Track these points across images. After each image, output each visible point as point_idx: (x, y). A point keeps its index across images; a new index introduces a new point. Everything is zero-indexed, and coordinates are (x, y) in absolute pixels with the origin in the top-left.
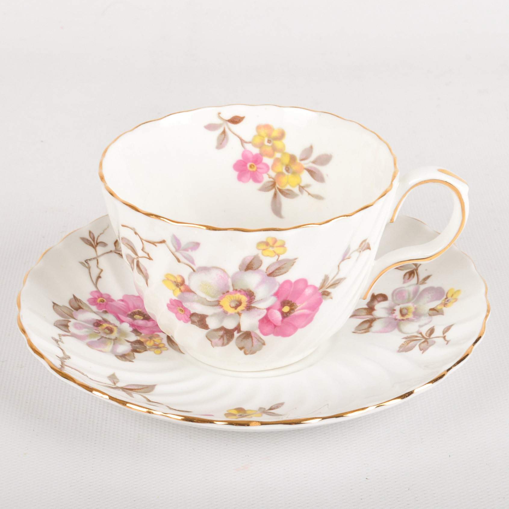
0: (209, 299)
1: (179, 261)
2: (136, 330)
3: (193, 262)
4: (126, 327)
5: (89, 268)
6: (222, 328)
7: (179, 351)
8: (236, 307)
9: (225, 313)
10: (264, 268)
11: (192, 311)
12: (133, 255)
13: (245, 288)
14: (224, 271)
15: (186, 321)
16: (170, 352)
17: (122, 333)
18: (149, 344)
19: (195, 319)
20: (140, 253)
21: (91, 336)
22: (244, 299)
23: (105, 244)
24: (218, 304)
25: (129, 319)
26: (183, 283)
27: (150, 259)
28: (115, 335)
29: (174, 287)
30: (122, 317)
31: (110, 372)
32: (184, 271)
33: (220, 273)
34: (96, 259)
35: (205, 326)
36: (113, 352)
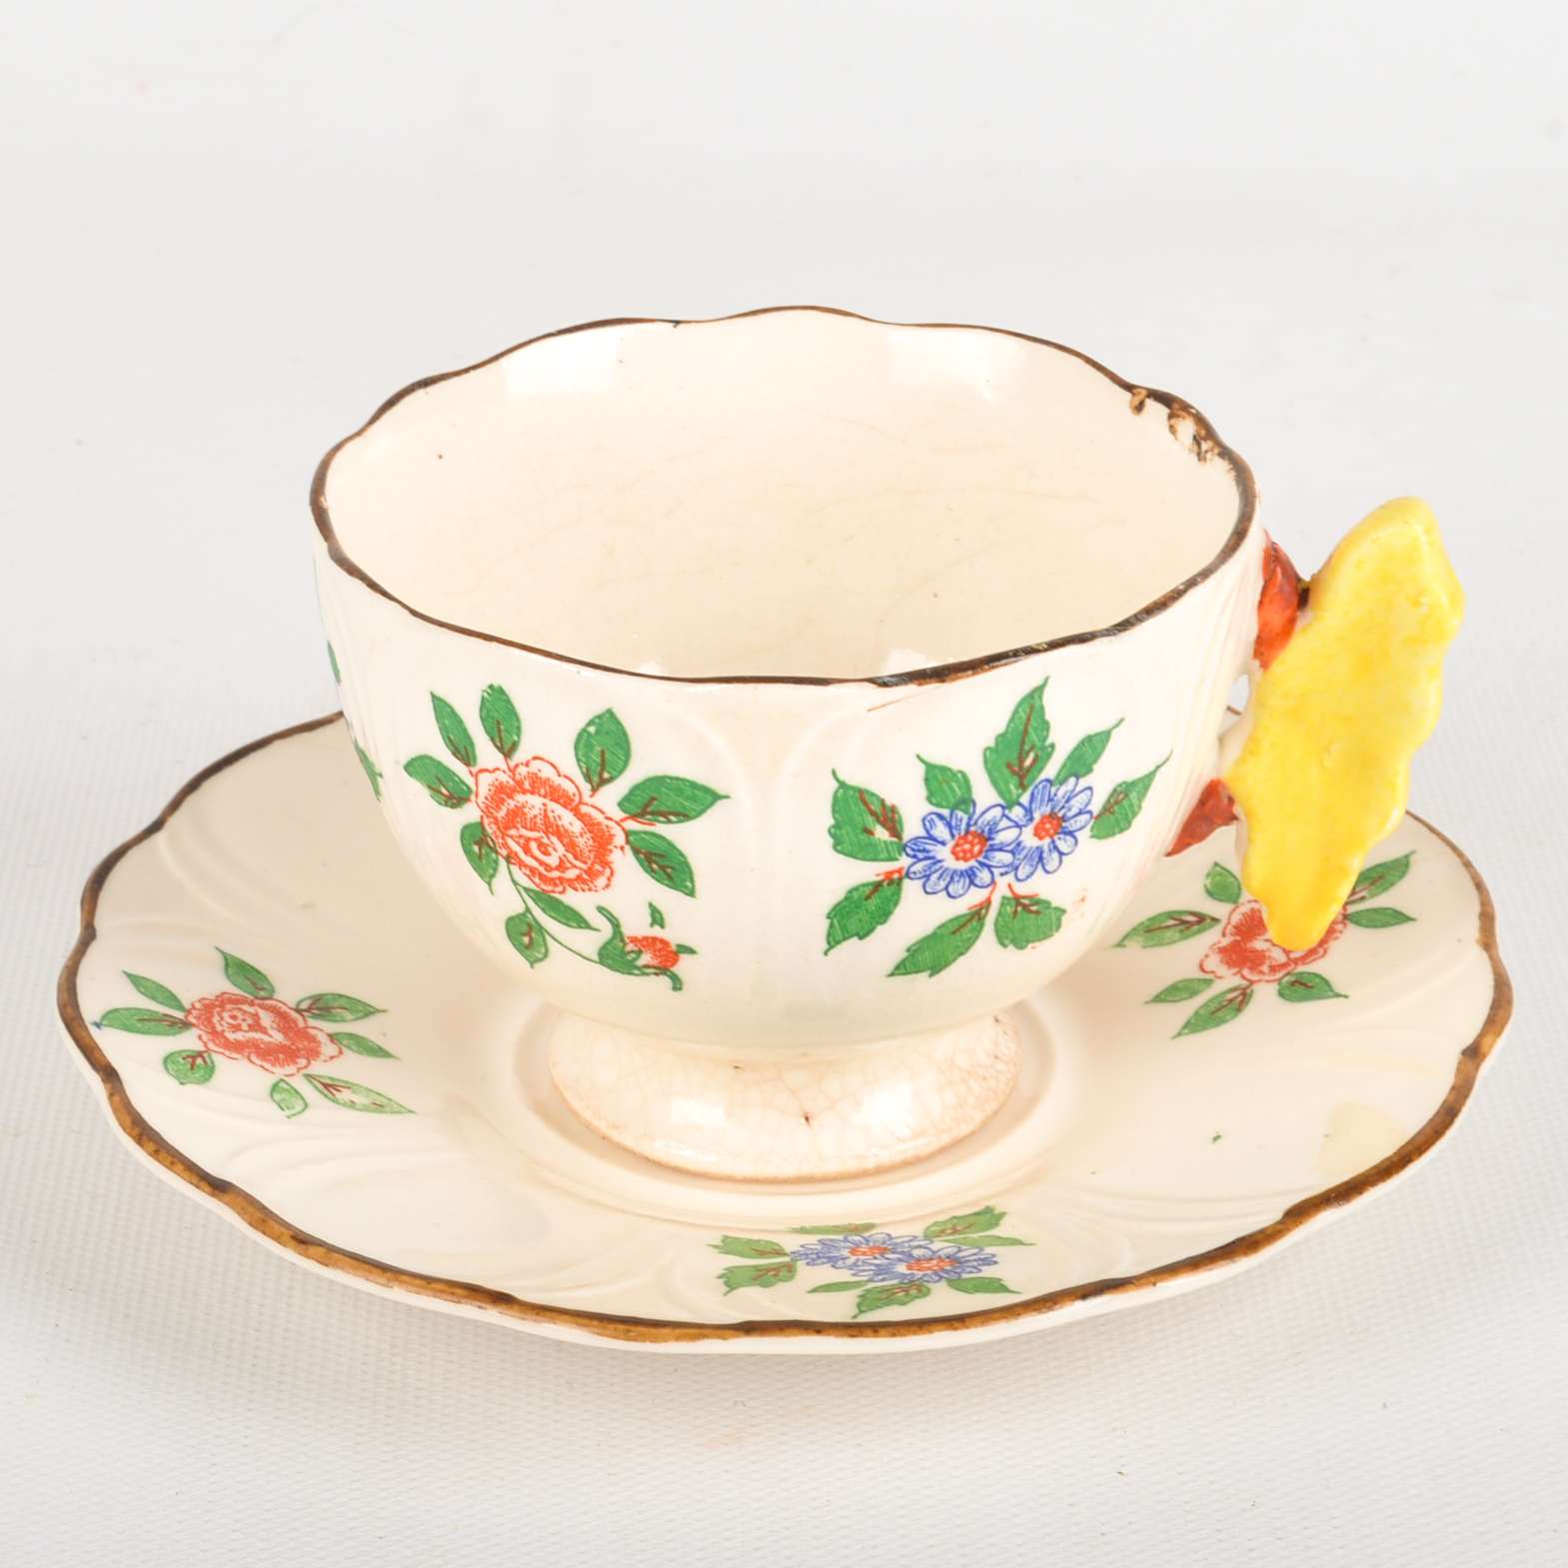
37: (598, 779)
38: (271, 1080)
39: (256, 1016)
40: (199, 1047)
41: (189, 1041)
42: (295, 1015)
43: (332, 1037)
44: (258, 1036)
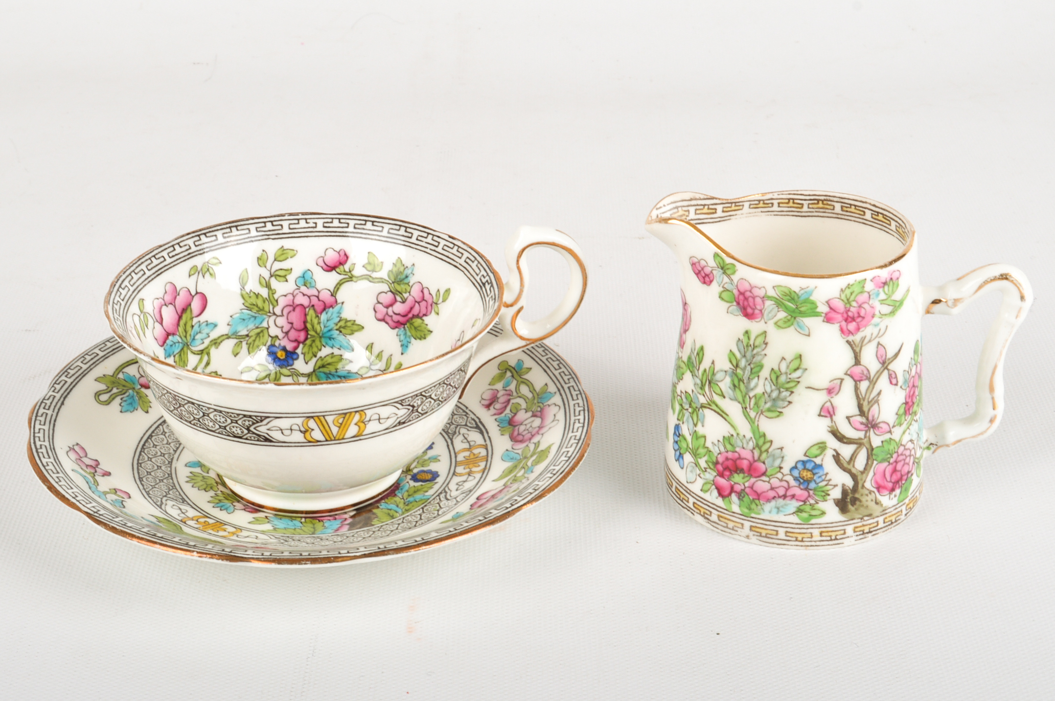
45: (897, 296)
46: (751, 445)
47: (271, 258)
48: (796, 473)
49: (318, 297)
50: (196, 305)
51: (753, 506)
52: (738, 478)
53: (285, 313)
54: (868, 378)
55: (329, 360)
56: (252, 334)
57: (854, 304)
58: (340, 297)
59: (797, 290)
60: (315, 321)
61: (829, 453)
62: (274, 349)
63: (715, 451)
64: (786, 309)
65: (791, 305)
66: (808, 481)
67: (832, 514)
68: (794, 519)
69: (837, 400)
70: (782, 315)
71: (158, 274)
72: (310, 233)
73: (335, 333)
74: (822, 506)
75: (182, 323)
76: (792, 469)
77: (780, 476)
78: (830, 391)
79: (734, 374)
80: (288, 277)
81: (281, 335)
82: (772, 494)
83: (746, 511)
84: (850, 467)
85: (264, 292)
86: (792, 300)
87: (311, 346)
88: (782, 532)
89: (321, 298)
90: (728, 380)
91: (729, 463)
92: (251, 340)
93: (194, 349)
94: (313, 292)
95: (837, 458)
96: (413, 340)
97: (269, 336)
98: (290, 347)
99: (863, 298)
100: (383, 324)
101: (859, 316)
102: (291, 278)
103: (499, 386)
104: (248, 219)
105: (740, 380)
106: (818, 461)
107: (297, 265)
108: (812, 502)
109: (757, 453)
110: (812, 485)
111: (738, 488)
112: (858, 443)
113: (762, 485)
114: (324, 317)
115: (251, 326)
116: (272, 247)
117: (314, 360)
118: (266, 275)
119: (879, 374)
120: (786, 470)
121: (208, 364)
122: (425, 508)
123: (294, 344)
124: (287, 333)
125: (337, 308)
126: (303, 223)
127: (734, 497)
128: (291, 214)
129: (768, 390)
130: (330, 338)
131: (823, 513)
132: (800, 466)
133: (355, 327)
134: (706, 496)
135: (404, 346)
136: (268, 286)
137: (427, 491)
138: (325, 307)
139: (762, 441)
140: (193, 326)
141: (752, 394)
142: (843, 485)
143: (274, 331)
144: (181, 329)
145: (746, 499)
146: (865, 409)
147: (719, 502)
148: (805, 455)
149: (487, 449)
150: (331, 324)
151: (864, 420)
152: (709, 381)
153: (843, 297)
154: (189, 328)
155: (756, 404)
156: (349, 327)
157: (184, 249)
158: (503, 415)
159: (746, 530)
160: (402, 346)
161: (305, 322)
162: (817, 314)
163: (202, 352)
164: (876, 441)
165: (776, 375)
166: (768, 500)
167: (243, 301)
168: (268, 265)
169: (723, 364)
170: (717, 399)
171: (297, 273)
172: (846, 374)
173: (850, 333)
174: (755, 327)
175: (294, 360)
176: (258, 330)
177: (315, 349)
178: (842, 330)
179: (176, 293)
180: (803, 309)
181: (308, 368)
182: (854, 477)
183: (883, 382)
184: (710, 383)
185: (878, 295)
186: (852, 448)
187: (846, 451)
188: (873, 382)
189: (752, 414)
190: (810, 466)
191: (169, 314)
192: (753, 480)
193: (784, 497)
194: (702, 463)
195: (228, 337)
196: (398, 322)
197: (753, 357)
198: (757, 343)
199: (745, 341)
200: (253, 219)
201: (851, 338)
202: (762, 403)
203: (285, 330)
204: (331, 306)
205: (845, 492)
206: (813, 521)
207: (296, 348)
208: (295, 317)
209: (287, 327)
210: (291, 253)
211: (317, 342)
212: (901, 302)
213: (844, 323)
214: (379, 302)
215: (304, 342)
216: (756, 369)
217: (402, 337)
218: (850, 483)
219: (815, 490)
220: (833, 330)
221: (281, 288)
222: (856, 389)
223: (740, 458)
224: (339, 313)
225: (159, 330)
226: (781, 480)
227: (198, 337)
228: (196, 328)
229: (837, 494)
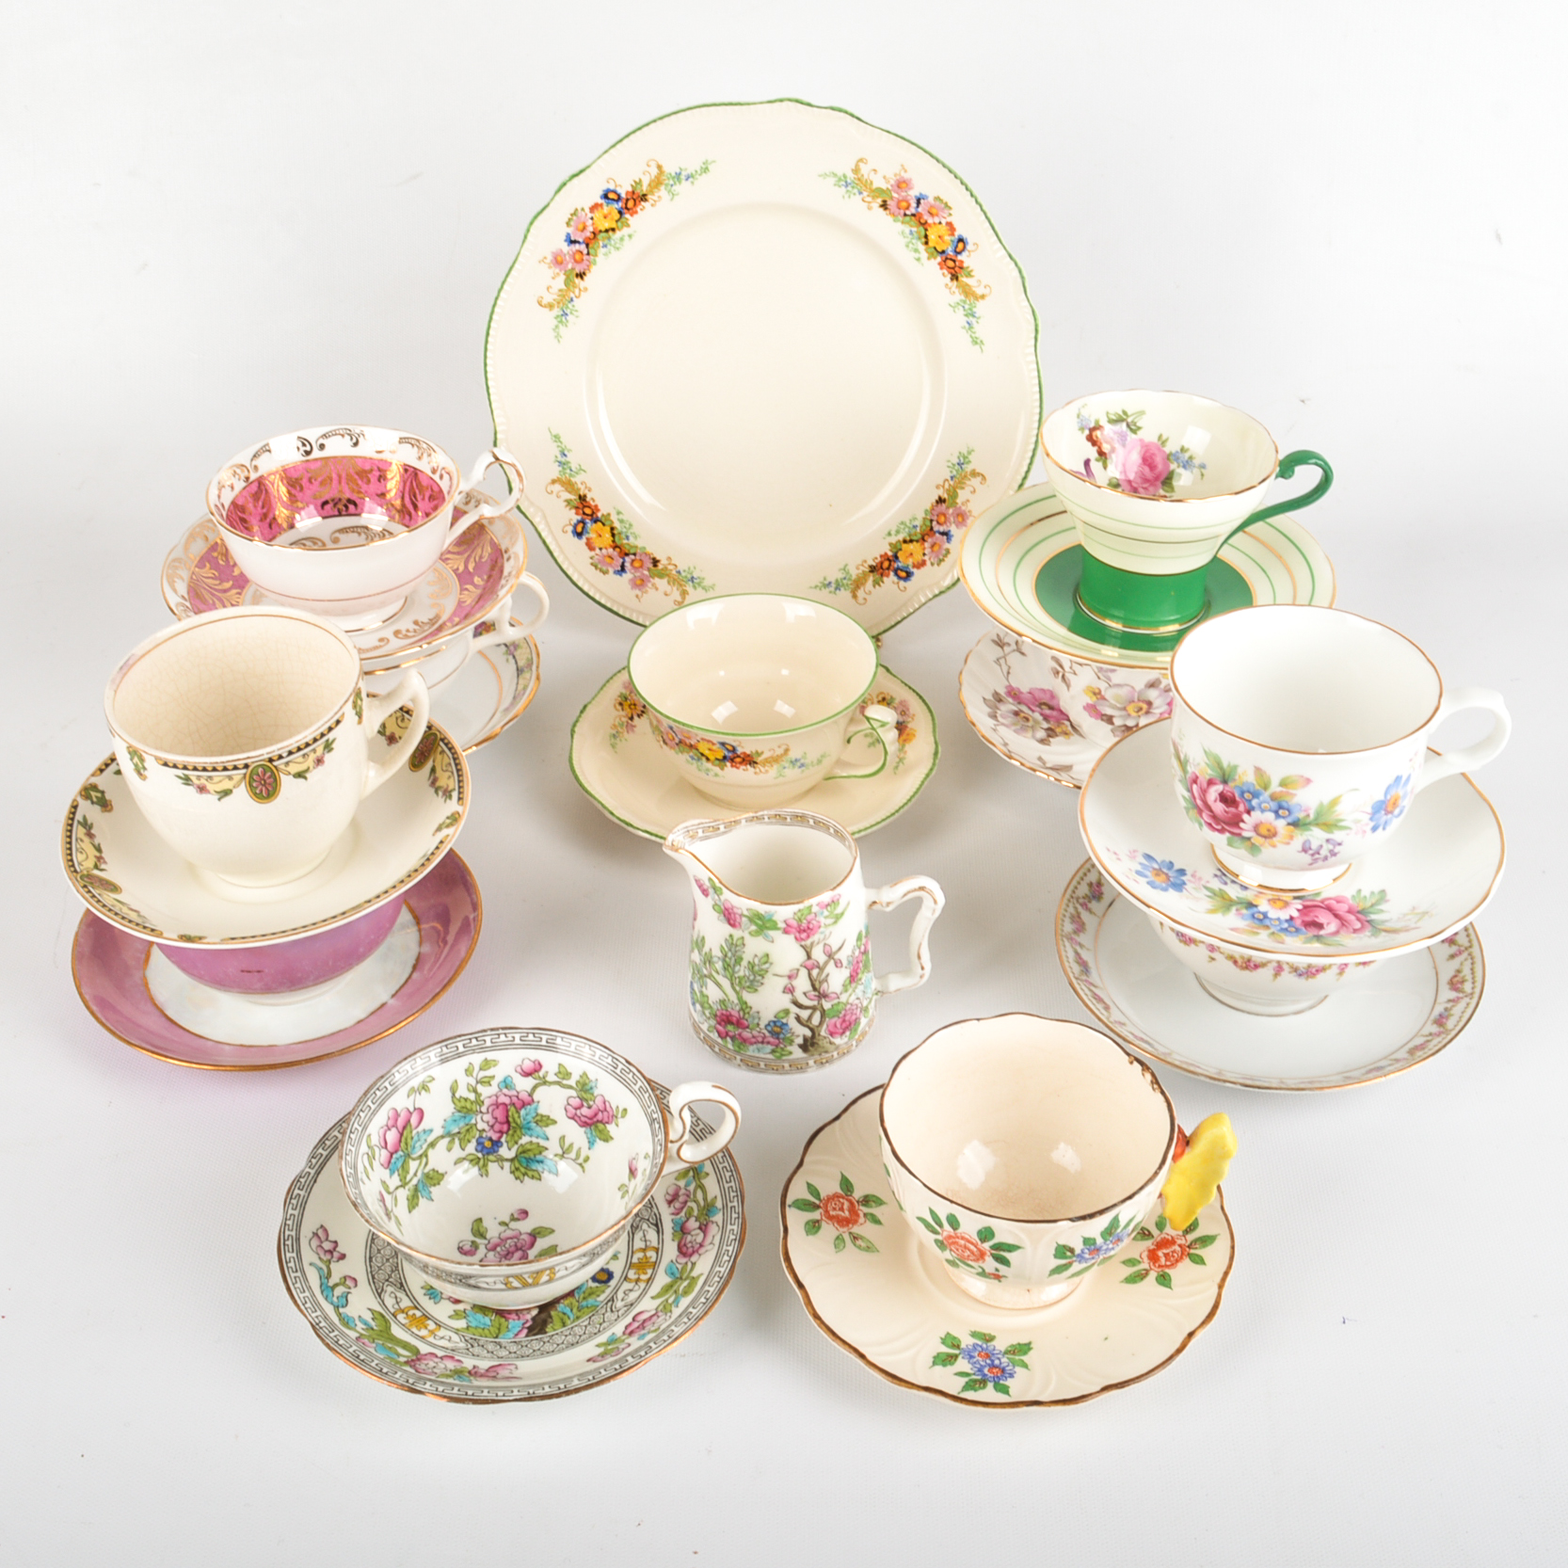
0: (1118, 705)
1: (1099, 678)
2: (1046, 718)
3: (1110, 680)
4: (1037, 716)
5: (1000, 665)
6: (1125, 726)
7: (1081, 735)
8: (1138, 712)
9: (1129, 715)
10: (1162, 686)
11: (1103, 712)
12: (1059, 669)
13: (1146, 699)
14: (1133, 687)
15: (1097, 718)
16: (1075, 737)
17: (1036, 721)
18: (1058, 730)
19: (1104, 718)
20: (1067, 668)
21: (1014, 724)
22: (1145, 706)
23: (1009, 644)
24: (1125, 709)
25: (1038, 709)
26: (1100, 693)
27: (1075, 674)
28: (1030, 724)
29: (1091, 695)
30: (1033, 708)
31: (1037, 755)
32: (1102, 686)
33: (1129, 688)
34: (1004, 657)
35: (1112, 723)
36: (1034, 737)
37: (983, 1240)
38: (837, 1233)
39: (843, 1204)
40: (819, 1218)
41: (816, 1215)
42: (856, 1204)
43: (865, 1215)
44: (841, 1213)
45: (839, 910)
46: (738, 1008)
47: (477, 1068)
48: (769, 1028)
49: (517, 1097)
50: (414, 1120)
51: (742, 1047)
52: (730, 1028)
53: (490, 1110)
54: (818, 967)
55: (528, 1147)
56: (463, 1130)
57: (805, 921)
58: (536, 1097)
59: (763, 913)
60: (516, 1116)
61: (792, 1016)
62: (482, 1140)
63: (715, 1007)
64: (756, 924)
65: (760, 922)
66: (778, 1034)
67: (797, 1053)
68: (771, 1056)
69: (795, 983)
70: (753, 928)
71: (381, 1105)
72: (510, 1045)
73: (533, 1125)
74: (789, 1048)
75: (403, 1139)
76: (766, 1026)
77: (758, 1029)
78: (790, 977)
79: (724, 961)
80: (492, 1083)
81: (487, 1128)
82: (753, 1040)
83: (737, 1049)
84: (809, 1024)
85: (472, 1096)
86: (760, 919)
87: (513, 1135)
88: (762, 1065)
89: (520, 1097)
90: (720, 963)
91: (724, 1018)
92: (462, 1136)
93: (414, 1156)
94: (514, 1093)
95: (798, 1019)
96: (598, 1140)
97: (477, 1130)
98: (495, 1137)
99: (809, 917)
100: (573, 1122)
101: (809, 928)
102: (494, 1083)
103: (682, 1183)
104: (455, 1037)
105: (729, 965)
106: (784, 1021)
107: (499, 1073)
108: (782, 1046)
109: (742, 1014)
110: (781, 1036)
111: (731, 1034)
112: (814, 1009)
113: (746, 1034)
114: (523, 1112)
115: (462, 1124)
116: (477, 1059)
117: (516, 1147)
118: (473, 1082)
119: (826, 963)
120: (762, 1026)
121: (426, 1164)
122: (593, 1318)
123: (498, 1135)
124: (492, 1127)
125: (534, 1106)
126: (503, 1037)
127: (728, 1039)
128: (492, 1030)
129: (747, 974)
130: (529, 1129)
131: (791, 1053)
132: (772, 1024)
133: (549, 1122)
134: (711, 1035)
135: (591, 1143)
136: (475, 1091)
137: (598, 1296)
138: (524, 1104)
139: (744, 1006)
140: (412, 1138)
141: (736, 975)
142: (804, 1036)
143: (481, 1126)
144: (403, 1144)
145: (737, 1042)
146: (817, 986)
147: (719, 1040)
148: (775, 1017)
149: (657, 1253)
150: (529, 1118)
151: (817, 993)
152: (708, 960)
153: (796, 917)
154: (409, 1140)
155: (740, 982)
156: (545, 1121)
157: (403, 1074)
158: (679, 1216)
159: (738, 1061)
160: (589, 1142)
161: (507, 1117)
162: (778, 929)
163: (421, 1156)
164: (827, 1005)
165: (751, 966)
166: (752, 1044)
167: (453, 1106)
168: (475, 1075)
169: (717, 953)
170: (714, 974)
171: (499, 1078)
172: (801, 966)
173: (802, 939)
174: (737, 933)
175: (498, 1147)
176: (467, 1127)
177: (516, 1138)
178: (796, 938)
179: (397, 1115)
180: (768, 925)
181: (511, 1154)
182: (812, 1030)
183: (831, 968)
184: (710, 962)
185: (822, 913)
186: (809, 1012)
187: (805, 1014)
188: (821, 969)
189: (738, 988)
190: (778, 1024)
191: (392, 1136)
192: (740, 1030)
193: (762, 1043)
194: (707, 1012)
195: (442, 1137)
196: (585, 1122)
197: (736, 952)
198: (738, 943)
199: (730, 941)
200: (460, 1036)
201: (803, 943)
202: (743, 982)
203: (490, 1124)
204: (529, 1104)
205: (805, 1039)
206: (784, 1058)
207: (500, 1137)
208: (499, 1113)
209: (492, 1122)
210: (493, 1063)
211: (518, 1132)
212: (842, 914)
213: (797, 935)
214: (568, 1104)
215: (507, 1133)
216: (739, 960)
217: (589, 1135)
218: (809, 1033)
219: (783, 1039)
220: (791, 938)
221: (486, 1092)
222: (810, 975)
223: (731, 1015)
224: (536, 1109)
225: (384, 1154)
226: (759, 1032)
227: (418, 1145)
228: (416, 1138)
229: (800, 1041)
